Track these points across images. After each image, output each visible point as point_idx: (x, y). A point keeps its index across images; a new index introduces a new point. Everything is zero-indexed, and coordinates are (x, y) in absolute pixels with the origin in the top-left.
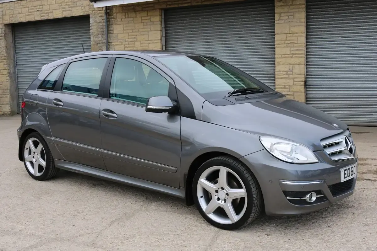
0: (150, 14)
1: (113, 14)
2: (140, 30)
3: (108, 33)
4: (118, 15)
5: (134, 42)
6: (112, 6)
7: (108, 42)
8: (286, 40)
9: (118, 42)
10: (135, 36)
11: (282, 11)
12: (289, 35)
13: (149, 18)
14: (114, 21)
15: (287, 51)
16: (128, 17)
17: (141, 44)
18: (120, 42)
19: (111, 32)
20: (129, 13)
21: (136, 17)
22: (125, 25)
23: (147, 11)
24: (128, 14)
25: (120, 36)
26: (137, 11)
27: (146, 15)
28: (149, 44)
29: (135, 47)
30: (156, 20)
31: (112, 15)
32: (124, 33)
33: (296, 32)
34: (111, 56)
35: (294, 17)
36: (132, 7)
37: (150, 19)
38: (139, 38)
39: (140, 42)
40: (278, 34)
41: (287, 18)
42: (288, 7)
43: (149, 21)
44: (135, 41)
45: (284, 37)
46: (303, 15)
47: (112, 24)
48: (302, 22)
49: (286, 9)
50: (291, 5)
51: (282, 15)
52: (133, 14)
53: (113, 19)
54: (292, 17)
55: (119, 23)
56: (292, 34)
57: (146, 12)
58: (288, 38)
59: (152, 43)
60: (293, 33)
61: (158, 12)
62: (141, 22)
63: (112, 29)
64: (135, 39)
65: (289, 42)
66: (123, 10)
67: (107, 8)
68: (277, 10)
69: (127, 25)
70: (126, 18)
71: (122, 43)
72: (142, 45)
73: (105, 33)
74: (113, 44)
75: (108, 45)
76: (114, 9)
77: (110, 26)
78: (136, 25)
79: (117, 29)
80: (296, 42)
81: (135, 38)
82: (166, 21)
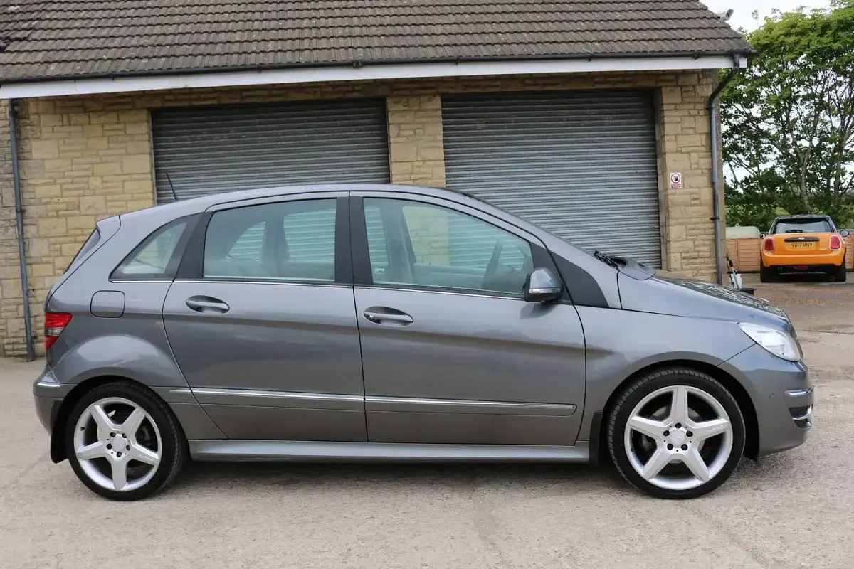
0: (123, 118)
1: (29, 116)
2: (101, 153)
3: (19, 158)
4: (43, 118)
5: (85, 179)
6: (27, 98)
7: (20, 179)
8: (411, 173)
9: (44, 178)
10: (87, 166)
11: (402, 120)
12: (417, 164)
13: (121, 126)
14: (33, 131)
16: (70, 125)
17: (104, 182)
18: (50, 178)
19: (26, 155)
20: (71, 115)
21: (90, 124)
22: (61, 142)
23: (117, 111)
24: (69, 119)
25: (48, 164)
26: (91, 111)
27: (116, 121)
28: (124, 181)
29: (88, 188)
30: (141, 130)
31: (28, 118)
32: (59, 158)
33: (430, 158)
34: (346, 195)
35: (424, 132)
36: (79, 103)
37: (125, 128)
38: (97, 169)
39: (102, 177)
40: (397, 162)
41: (412, 133)
42: (413, 113)
43: (123, 133)
44: (88, 176)
45: (407, 167)
46: (439, 128)
47: (28, 138)
48: (439, 141)
49: (409, 117)
50: (418, 110)
51: (403, 127)
52: (83, 118)
53: (28, 127)
54: (422, 131)
55: (45, 135)
56: (422, 162)
57: (114, 114)
58: (416, 170)
59: (131, 180)
60: (424, 161)
61: (144, 115)
62: (103, 136)
63: (26, 148)
64: (89, 173)
65: (418, 176)
66: (55, 107)
67: (14, 102)
68: (392, 119)
69: (67, 141)
70: (63, 125)
71: (55, 179)
72: (106, 185)
73: (9, 157)
74: (31, 182)
75: (20, 184)
76: (32, 105)
77: (22, 143)
78: (91, 141)
79: (42, 149)
80: (430, 176)
81: (87, 169)
82: (157, 134)
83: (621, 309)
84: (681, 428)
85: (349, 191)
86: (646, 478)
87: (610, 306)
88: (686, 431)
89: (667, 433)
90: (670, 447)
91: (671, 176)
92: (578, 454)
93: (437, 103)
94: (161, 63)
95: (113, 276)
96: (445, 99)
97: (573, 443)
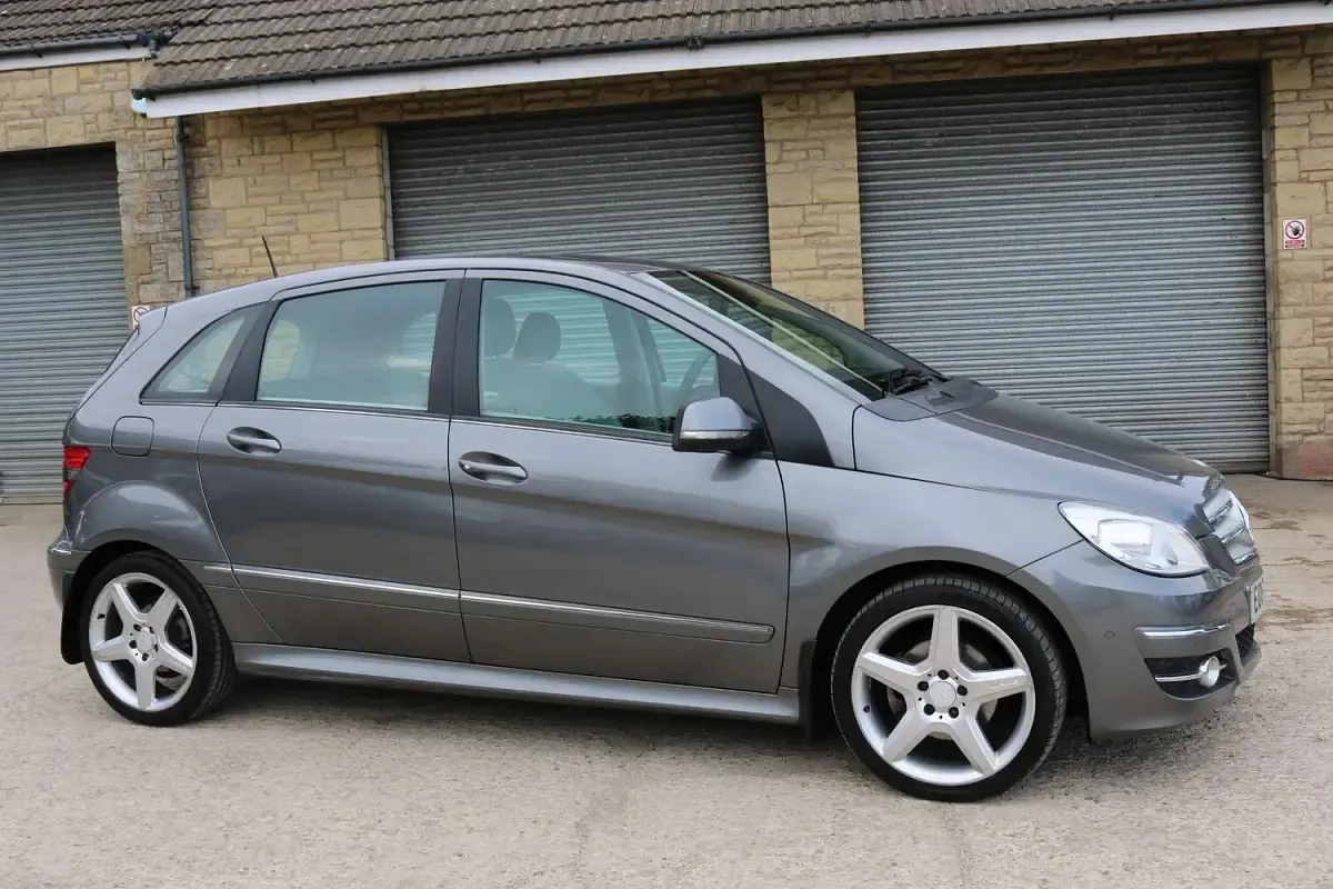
0: (340, 141)
1: (206, 142)
2: (309, 197)
3: (190, 208)
4: (225, 143)
5: (286, 238)
6: (203, 114)
7: (191, 238)
8: (802, 225)
9: (226, 237)
10: (288, 218)
11: (787, 135)
12: (814, 208)
13: (340, 155)
14: (210, 164)
15: (806, 258)
16: (263, 154)
17: (314, 242)
18: (234, 237)
19: (201, 202)
20: (266, 138)
21: (292, 151)
22: (250, 180)
23: (332, 130)
24: (262, 144)
25: (233, 217)
26: (296, 132)
27: (330, 146)
28: (341, 242)
29: (289, 253)
30: (367, 159)
31: (203, 145)
32: (247, 206)
33: (833, 199)
34: (459, 275)
35: (824, 154)
36: (278, 118)
37: (343, 159)
38: (305, 222)
39: (309, 235)
40: (777, 206)
41: (803, 155)
42: (804, 122)
43: (341, 164)
44: (287, 234)
45: (796, 214)
46: (851, 147)
47: (203, 176)
48: (850, 169)
49: (799, 129)
50: (814, 117)
51: (788, 146)
52: (282, 142)
53: (205, 159)
54: (820, 152)
55: (227, 171)
56: (821, 207)
57: (328, 135)
58: (809, 220)
59: (354, 239)
60: (824, 203)
61: (371, 136)
62: (312, 170)
63: (203, 191)
64: (291, 228)
65: (813, 230)
66: (242, 124)
67: (184, 121)
68: (770, 132)
69: (259, 179)
70: (253, 154)
71: (241, 239)
72: (314, 247)
73: (176, 205)
74: (207, 243)
75: (190, 246)
76: (209, 124)
77: (195, 183)
78: (294, 180)
79: (224, 192)
80: (833, 230)
81: (289, 223)
82: (396, 165)
83: (855, 470)
84: (949, 680)
85: (466, 269)
86: (888, 759)
87: (837, 464)
88: (956, 685)
89: (923, 686)
90: (929, 710)
91: (1286, 225)
92: (782, 710)
93: (847, 103)
94: (387, 54)
95: (146, 394)
96: (863, 96)
97: (774, 691)
